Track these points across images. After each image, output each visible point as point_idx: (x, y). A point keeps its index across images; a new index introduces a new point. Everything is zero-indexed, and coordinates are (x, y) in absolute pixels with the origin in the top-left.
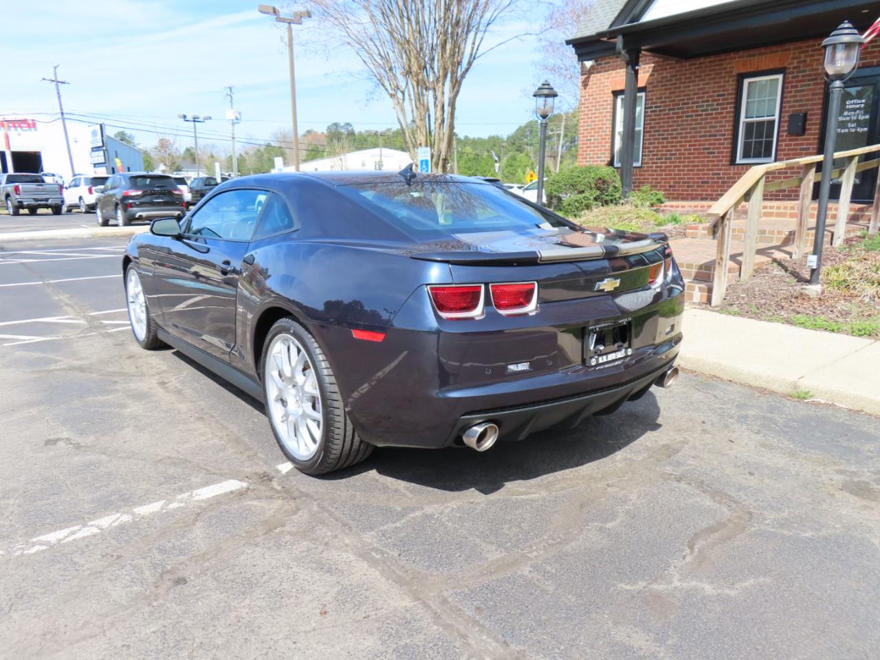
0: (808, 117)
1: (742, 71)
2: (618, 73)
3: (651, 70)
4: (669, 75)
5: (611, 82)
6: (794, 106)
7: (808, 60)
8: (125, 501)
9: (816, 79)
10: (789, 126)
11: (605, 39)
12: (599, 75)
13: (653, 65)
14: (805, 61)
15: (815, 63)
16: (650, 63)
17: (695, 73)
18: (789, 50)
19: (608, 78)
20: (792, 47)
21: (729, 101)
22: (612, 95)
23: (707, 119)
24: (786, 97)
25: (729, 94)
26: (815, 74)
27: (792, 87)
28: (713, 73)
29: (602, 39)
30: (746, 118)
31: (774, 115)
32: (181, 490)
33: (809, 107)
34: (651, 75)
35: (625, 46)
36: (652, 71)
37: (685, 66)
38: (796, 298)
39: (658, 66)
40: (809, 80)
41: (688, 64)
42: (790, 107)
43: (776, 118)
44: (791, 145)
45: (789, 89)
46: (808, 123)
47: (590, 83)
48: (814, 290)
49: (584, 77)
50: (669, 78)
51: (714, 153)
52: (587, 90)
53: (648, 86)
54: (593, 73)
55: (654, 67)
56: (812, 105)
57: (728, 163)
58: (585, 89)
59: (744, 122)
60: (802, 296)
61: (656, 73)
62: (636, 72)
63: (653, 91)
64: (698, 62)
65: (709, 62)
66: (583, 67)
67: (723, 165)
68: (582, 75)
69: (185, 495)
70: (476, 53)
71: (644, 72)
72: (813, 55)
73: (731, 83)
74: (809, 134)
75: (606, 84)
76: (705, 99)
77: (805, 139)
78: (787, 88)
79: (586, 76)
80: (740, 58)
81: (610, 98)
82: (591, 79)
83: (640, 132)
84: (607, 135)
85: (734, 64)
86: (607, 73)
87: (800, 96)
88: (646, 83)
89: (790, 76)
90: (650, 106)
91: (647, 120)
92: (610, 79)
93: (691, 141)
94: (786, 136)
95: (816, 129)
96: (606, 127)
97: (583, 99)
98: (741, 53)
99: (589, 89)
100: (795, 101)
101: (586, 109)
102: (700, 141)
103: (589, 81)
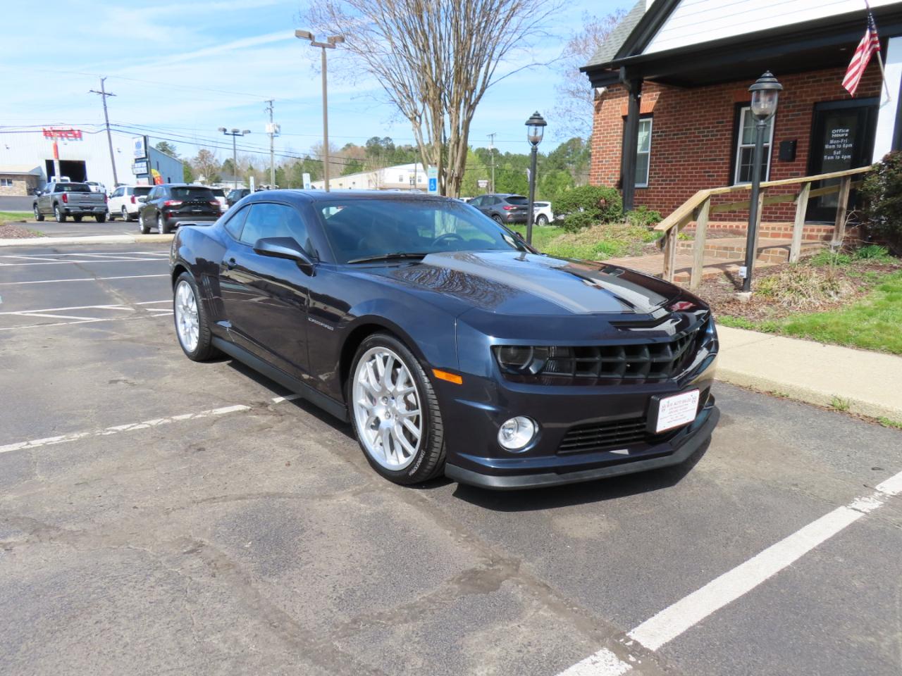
0: (798, 144)
1: (739, 100)
3: (657, 97)
4: (674, 102)
5: (620, 108)
6: (785, 134)
7: (798, 91)
8: (166, 413)
9: (805, 110)
10: (780, 152)
11: (610, 69)
12: (610, 100)
13: (659, 93)
14: (795, 93)
15: (804, 95)
16: (656, 91)
17: (697, 101)
19: (618, 104)
21: (728, 128)
22: (622, 120)
23: (707, 144)
24: (778, 126)
25: (727, 122)
26: (804, 105)
27: (784, 116)
28: (713, 101)
29: (608, 69)
30: (743, 144)
31: (768, 142)
32: (205, 409)
33: (798, 136)
34: (658, 102)
35: (627, 77)
36: (659, 98)
37: (688, 94)
38: (729, 302)
39: (665, 94)
41: (690, 92)
42: (782, 135)
43: (770, 144)
44: (782, 170)
45: (782, 118)
46: (797, 149)
47: (603, 108)
48: (744, 296)
49: (597, 102)
50: (674, 105)
51: (713, 176)
52: (600, 114)
53: (655, 112)
54: (606, 99)
55: (660, 95)
56: (801, 133)
58: (598, 113)
59: (741, 148)
60: (734, 301)
61: (662, 100)
62: (639, 100)
63: (659, 117)
64: (699, 91)
65: (711, 91)
66: (596, 92)
68: (595, 100)
69: (207, 412)
70: (488, 81)
71: (652, 99)
72: (802, 88)
73: (729, 111)
74: (799, 161)
75: (617, 109)
76: (706, 126)
77: (796, 165)
78: (779, 116)
79: (599, 101)
80: (737, 88)
81: (621, 123)
82: (603, 104)
83: (647, 155)
84: (617, 157)
85: (731, 94)
86: (618, 99)
87: (791, 125)
88: (653, 110)
89: (783, 106)
90: (656, 131)
91: (654, 144)
92: (621, 105)
93: (693, 165)
94: (778, 161)
95: (805, 156)
96: (617, 150)
97: (596, 123)
98: (738, 84)
99: (602, 113)
100: (786, 130)
101: (599, 133)
102: (702, 164)
103: (601, 106)
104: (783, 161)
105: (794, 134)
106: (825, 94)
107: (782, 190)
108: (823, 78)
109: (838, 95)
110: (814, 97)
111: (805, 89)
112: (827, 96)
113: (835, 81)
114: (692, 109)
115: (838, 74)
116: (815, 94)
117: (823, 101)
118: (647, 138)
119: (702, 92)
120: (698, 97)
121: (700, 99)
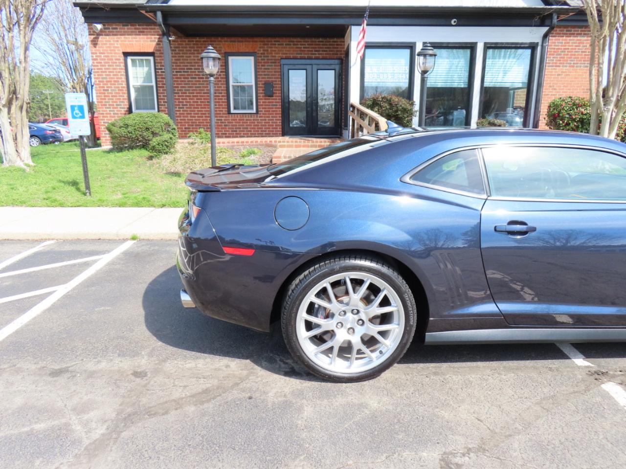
0: (274, 86)
1: (229, 51)
2: (126, 38)
3: (157, 40)
5: (121, 44)
6: (265, 78)
7: (269, 50)
9: (276, 63)
12: (108, 37)
13: (158, 37)
14: (267, 50)
15: (273, 53)
16: (155, 35)
17: (194, 47)
18: (256, 42)
19: (117, 41)
20: (258, 40)
21: (222, 70)
22: (122, 55)
24: (259, 72)
26: (274, 59)
27: (262, 66)
29: (141, 11)
30: (234, 83)
31: (251, 83)
33: (273, 80)
34: (157, 44)
35: (163, 20)
36: (158, 41)
37: (185, 41)
40: (271, 63)
41: (187, 40)
42: (262, 78)
43: (253, 84)
46: (274, 89)
47: (99, 43)
49: (92, 37)
52: (97, 48)
53: (156, 52)
54: (102, 35)
55: (159, 38)
56: (275, 78)
57: (227, 112)
58: (95, 47)
59: (232, 85)
61: (161, 43)
63: (161, 57)
65: (204, 41)
66: (91, 28)
67: (223, 114)
68: (90, 35)
71: (151, 41)
72: (272, 48)
74: (276, 96)
75: (116, 45)
77: (274, 99)
78: (259, 66)
79: (94, 36)
80: (225, 41)
81: (122, 58)
82: (100, 39)
83: (152, 87)
84: (124, 87)
85: (222, 46)
86: (115, 37)
87: (268, 72)
88: (154, 50)
89: (260, 58)
90: (159, 67)
91: (159, 78)
92: (120, 42)
93: (197, 96)
94: (263, 96)
95: (279, 93)
96: (122, 81)
97: (94, 55)
98: (226, 39)
99: (99, 47)
100: (265, 75)
101: (99, 64)
102: (205, 96)
103: (98, 41)
104: (265, 96)
105: (270, 78)
106: (287, 54)
107: (267, 115)
108: (284, 43)
109: (295, 55)
110: (280, 55)
111: (274, 49)
112: (288, 55)
113: (292, 46)
114: (190, 54)
115: (294, 42)
116: (281, 53)
117: (286, 58)
118: (149, 73)
119: (197, 41)
120: (194, 44)
121: (195, 46)
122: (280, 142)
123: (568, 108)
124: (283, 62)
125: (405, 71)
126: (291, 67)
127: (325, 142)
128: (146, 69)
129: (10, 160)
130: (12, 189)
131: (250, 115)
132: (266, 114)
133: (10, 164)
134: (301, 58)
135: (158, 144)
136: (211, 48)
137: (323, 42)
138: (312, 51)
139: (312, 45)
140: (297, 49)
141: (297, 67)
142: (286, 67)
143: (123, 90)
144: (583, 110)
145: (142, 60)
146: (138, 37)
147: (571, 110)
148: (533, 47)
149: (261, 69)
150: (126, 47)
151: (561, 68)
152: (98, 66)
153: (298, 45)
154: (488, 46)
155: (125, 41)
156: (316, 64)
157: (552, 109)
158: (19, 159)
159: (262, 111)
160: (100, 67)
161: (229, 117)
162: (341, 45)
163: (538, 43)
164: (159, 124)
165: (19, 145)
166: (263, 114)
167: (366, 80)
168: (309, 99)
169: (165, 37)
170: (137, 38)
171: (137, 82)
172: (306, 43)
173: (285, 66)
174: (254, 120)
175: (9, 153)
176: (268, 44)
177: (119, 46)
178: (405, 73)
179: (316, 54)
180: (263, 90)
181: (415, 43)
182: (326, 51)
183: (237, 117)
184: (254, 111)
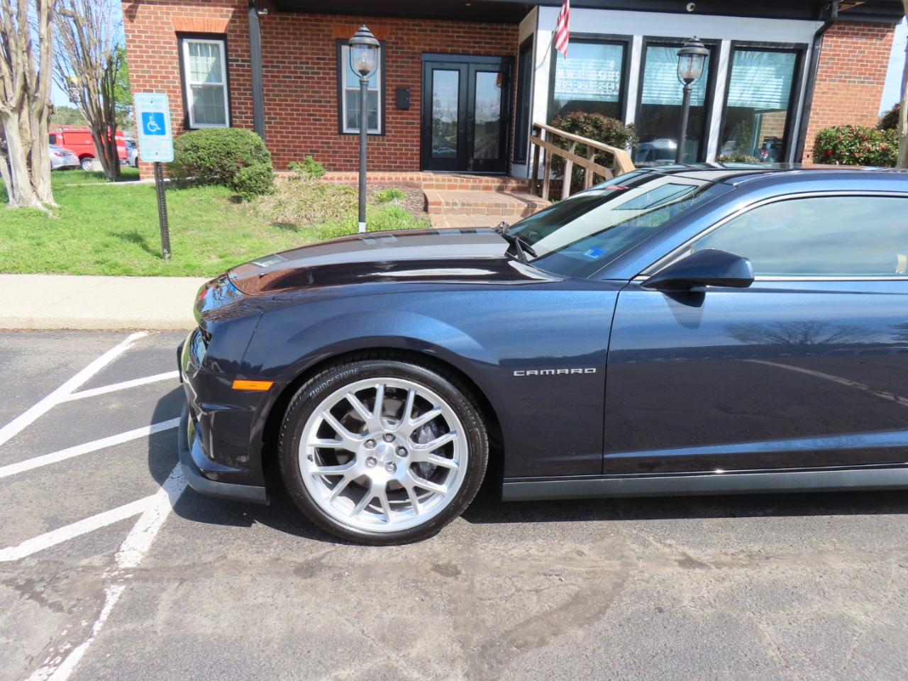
0: (410, 93)
2: (182, 10)
3: (230, 15)
5: (173, 19)
6: (397, 81)
7: (405, 37)
9: (415, 58)
10: (395, 99)
12: (152, 6)
13: (233, 9)
14: (402, 39)
15: (411, 42)
16: (227, 6)
18: (386, 24)
19: (168, 13)
20: (389, 22)
21: (331, 66)
22: (175, 36)
23: (308, 82)
24: (388, 71)
25: (329, 59)
26: (412, 53)
27: (393, 62)
28: (310, 33)
30: (348, 86)
31: (376, 87)
33: (410, 84)
34: (231, 21)
36: (233, 17)
37: (276, 19)
39: (240, 12)
40: (407, 57)
41: (278, 17)
42: (393, 81)
43: (378, 89)
44: (397, 118)
46: (411, 98)
47: (139, 15)
49: (128, 5)
51: (320, 120)
52: (135, 24)
53: (228, 34)
54: (142, 3)
55: (234, 12)
56: (412, 82)
57: (337, 132)
58: (132, 22)
59: (345, 90)
61: (237, 20)
63: (237, 41)
64: (290, 17)
65: (304, 20)
68: (123, 1)
71: (221, 16)
72: (408, 34)
73: (331, 47)
74: (412, 110)
75: (165, 20)
76: (304, 60)
77: (409, 114)
78: (388, 62)
79: (130, 4)
80: (336, 22)
81: (175, 41)
82: (139, 9)
83: (221, 88)
84: (176, 87)
85: (332, 28)
86: (164, 6)
87: (402, 72)
88: (226, 29)
89: (390, 50)
90: (234, 58)
91: (233, 75)
92: (171, 15)
93: (292, 105)
94: (393, 109)
95: (418, 105)
96: (174, 78)
97: (130, 35)
98: (338, 18)
99: (139, 22)
100: (397, 76)
101: (138, 49)
102: (304, 106)
103: (136, 12)
104: (397, 109)
105: (404, 81)
106: (431, 45)
107: (399, 138)
108: (428, 28)
109: (444, 48)
110: (422, 47)
111: (412, 37)
112: (433, 47)
113: (439, 33)
114: (282, 38)
115: (442, 27)
116: (422, 43)
117: (431, 52)
118: (216, 66)
119: (293, 19)
120: (288, 24)
121: (291, 27)
122: (425, 180)
123: (847, 142)
124: (426, 57)
125: (615, 78)
126: (438, 65)
127: (493, 182)
128: (212, 60)
129: (21, 198)
130: (38, 244)
131: (372, 137)
132: (397, 136)
133: (21, 204)
134: (453, 53)
135: (250, 179)
136: (365, 29)
137: (486, 29)
138: (469, 42)
139: (470, 33)
140: (447, 39)
141: (446, 65)
142: (429, 66)
143: (175, 92)
144: (870, 146)
145: (205, 44)
146: (201, 8)
147: (851, 146)
148: (799, 50)
149: (392, 66)
150: (181, 23)
151: (827, 82)
152: (136, 51)
153: (448, 32)
154: (737, 47)
155: (180, 14)
156: (473, 63)
157: (823, 143)
158: (35, 196)
159: (390, 132)
160: (138, 54)
161: (340, 139)
162: (514, 35)
163: (807, 45)
164: (247, 147)
165: (35, 173)
166: (393, 136)
167: (557, 89)
168: (463, 116)
169: (253, 10)
170: (199, 10)
171: (198, 80)
172: (462, 30)
173: (427, 63)
174: (378, 145)
175: (20, 186)
176: (403, 29)
177: (170, 21)
178: (614, 82)
179: (475, 47)
180: (393, 99)
181: (631, 37)
182: (492, 43)
183: (353, 139)
184: (379, 131)
